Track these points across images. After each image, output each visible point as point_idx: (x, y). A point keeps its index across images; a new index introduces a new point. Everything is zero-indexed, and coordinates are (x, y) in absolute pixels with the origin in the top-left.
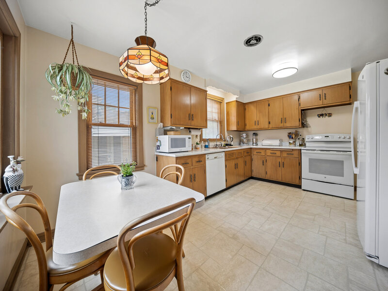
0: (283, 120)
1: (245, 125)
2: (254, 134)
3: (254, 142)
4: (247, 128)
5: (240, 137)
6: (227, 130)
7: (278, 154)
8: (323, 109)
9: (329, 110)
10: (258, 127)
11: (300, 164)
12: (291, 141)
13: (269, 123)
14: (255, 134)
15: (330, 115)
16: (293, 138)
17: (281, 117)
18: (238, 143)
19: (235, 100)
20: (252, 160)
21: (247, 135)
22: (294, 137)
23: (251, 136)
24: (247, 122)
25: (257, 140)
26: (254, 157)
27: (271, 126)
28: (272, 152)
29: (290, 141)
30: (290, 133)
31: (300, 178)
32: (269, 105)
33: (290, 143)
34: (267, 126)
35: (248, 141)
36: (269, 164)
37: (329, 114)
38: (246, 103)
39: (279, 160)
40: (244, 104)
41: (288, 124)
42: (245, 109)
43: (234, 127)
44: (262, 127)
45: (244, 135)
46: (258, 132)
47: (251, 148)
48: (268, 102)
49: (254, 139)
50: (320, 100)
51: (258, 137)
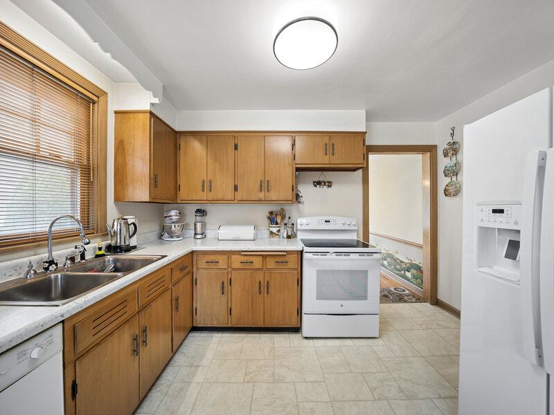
0: (264, 185)
1: (177, 188)
2: (198, 211)
3: (199, 231)
4: (183, 194)
5: (162, 216)
6: (117, 199)
7: (258, 262)
8: (320, 172)
9: (328, 176)
10: (211, 196)
11: (300, 282)
12: (275, 230)
13: (236, 188)
14: (201, 212)
15: (330, 184)
16: (277, 223)
17: (260, 177)
18: (154, 236)
19: (148, 108)
20: (193, 282)
21: (181, 214)
22: (279, 222)
23: (191, 217)
24: (182, 181)
25: (204, 225)
26: (201, 275)
27: (239, 196)
28: (245, 259)
29: (272, 229)
30: (271, 213)
31: (300, 312)
32: (236, 148)
33: (271, 233)
34: (230, 195)
35: (184, 227)
36: (236, 288)
37: (329, 182)
38: (181, 133)
39: (260, 276)
40: (176, 132)
41: (273, 195)
42: (177, 148)
43: (141, 193)
44: (220, 197)
45: (173, 213)
46: (208, 208)
47: (193, 252)
48: (235, 140)
49: (199, 225)
50: (326, 154)
51: (207, 219)
